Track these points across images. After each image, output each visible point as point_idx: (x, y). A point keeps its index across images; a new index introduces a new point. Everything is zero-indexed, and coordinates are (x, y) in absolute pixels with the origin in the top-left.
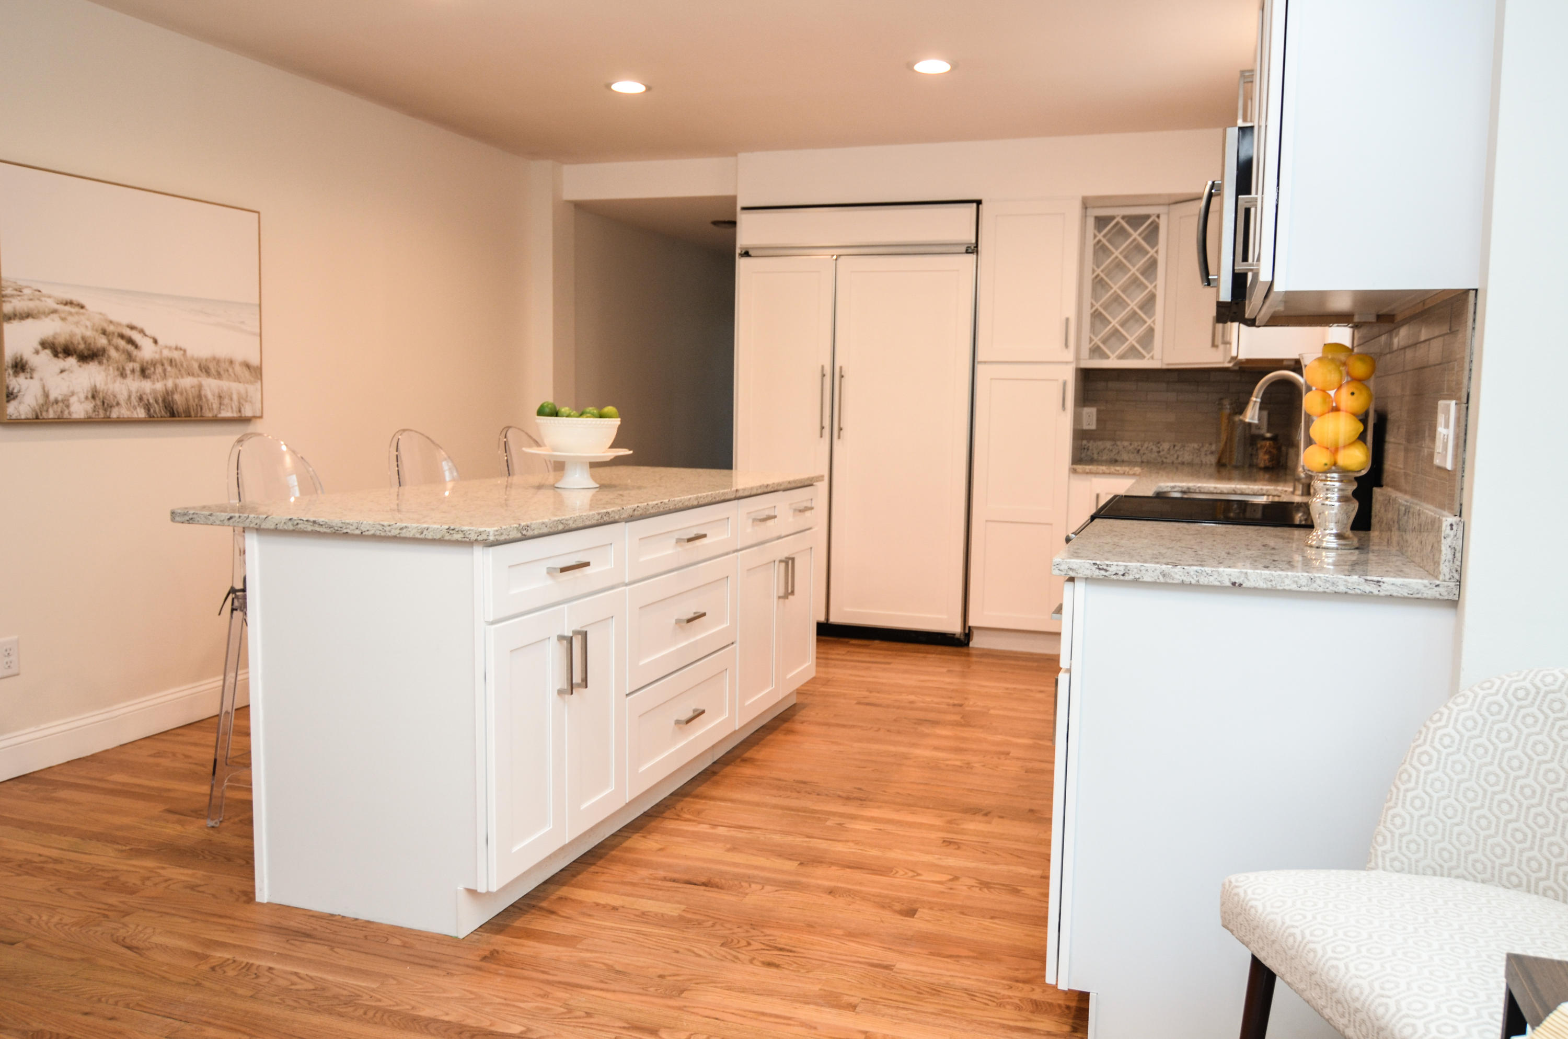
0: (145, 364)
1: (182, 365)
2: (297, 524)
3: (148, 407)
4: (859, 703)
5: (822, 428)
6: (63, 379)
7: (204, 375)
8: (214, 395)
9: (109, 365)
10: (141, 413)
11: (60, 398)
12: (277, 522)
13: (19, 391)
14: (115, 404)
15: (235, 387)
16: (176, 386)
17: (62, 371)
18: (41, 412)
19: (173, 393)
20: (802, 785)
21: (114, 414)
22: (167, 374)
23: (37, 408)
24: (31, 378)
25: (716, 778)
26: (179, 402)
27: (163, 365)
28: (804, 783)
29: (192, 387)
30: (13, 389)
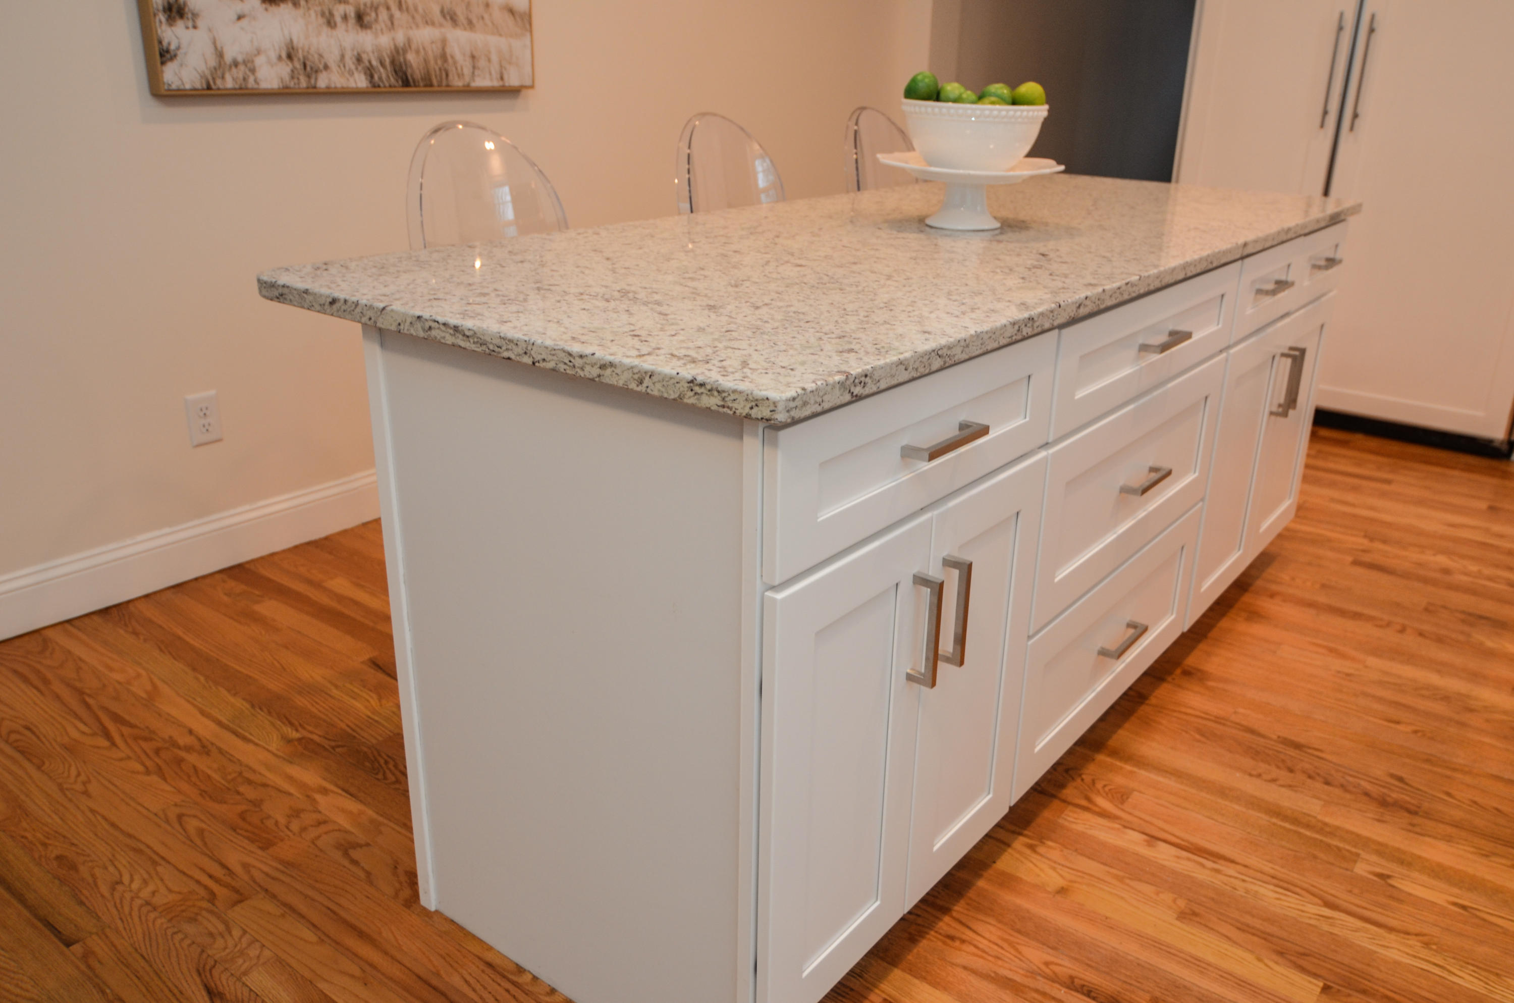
0: (362, 7)
1: (416, 9)
2: (430, 328)
3: (370, 72)
4: (1356, 563)
5: (1325, 113)
6: (242, 29)
7: (448, 24)
8: (464, 55)
9: (309, 9)
10: (360, 81)
11: (240, 59)
12: (399, 321)
13: (178, 48)
14: (321, 67)
15: (494, 43)
16: (409, 41)
17: (240, 18)
18: (214, 79)
19: (405, 51)
20: (1292, 752)
21: (322, 82)
22: (396, 23)
23: (207, 73)
24: (195, 27)
25: (1144, 710)
26: (415, 65)
27: (388, 8)
28: (1298, 746)
29: (433, 42)
30: (169, 44)
